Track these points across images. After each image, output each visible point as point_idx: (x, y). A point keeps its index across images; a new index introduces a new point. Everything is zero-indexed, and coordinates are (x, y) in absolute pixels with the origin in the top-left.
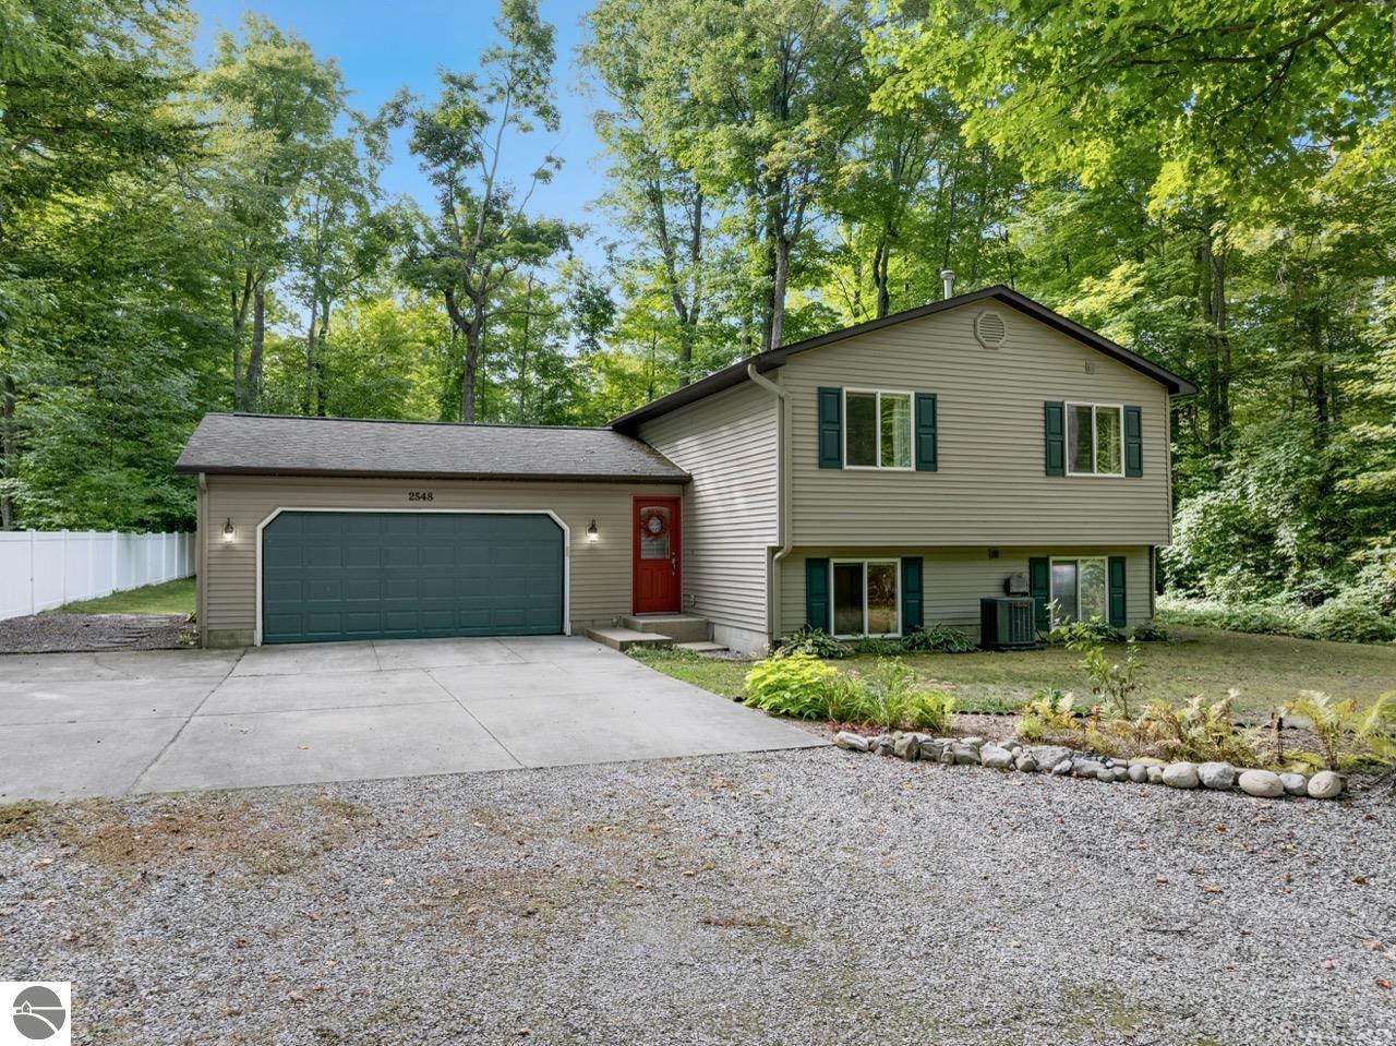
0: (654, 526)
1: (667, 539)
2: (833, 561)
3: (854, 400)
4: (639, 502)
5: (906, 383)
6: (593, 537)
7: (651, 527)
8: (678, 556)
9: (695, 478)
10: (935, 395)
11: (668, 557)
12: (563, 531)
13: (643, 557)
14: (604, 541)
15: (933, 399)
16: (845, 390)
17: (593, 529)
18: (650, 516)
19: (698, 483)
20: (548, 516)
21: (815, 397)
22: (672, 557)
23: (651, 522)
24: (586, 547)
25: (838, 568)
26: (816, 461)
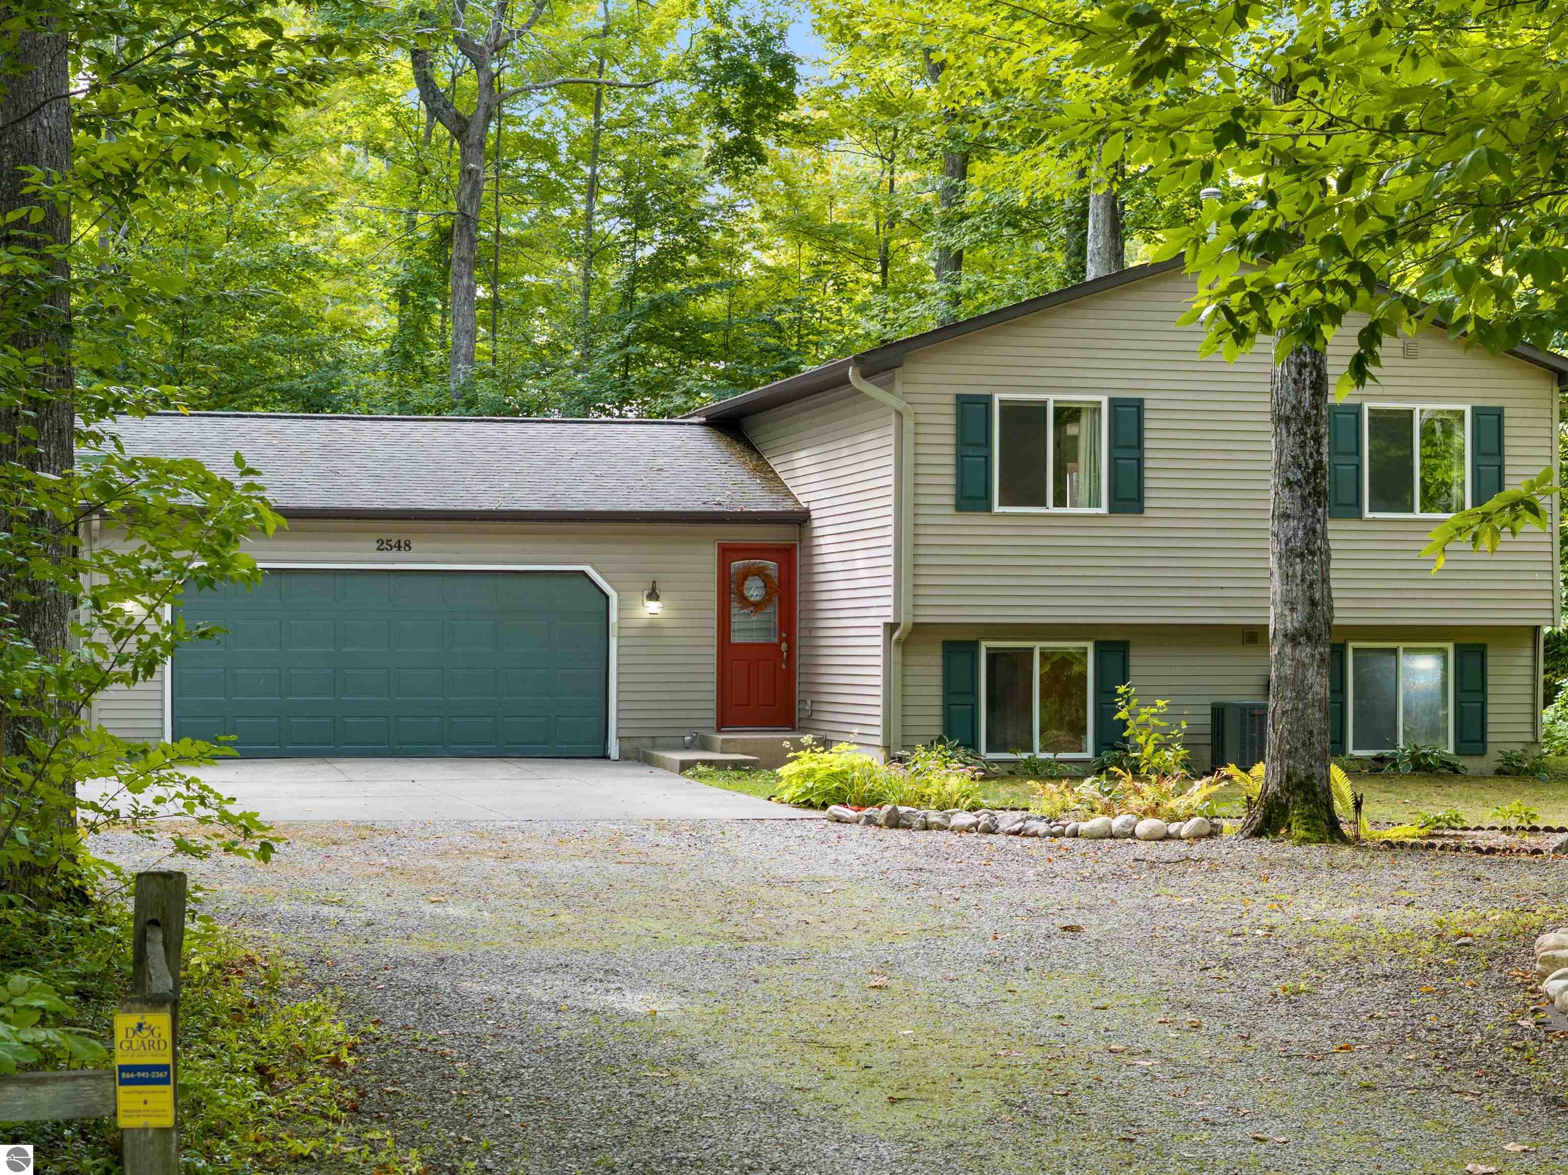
0: (754, 590)
1: (771, 614)
2: (984, 645)
3: (1011, 411)
4: (727, 552)
5: (1093, 384)
6: (653, 607)
7: (747, 593)
8: (790, 639)
9: (814, 515)
10: (1141, 401)
11: (775, 640)
12: (607, 597)
13: (736, 638)
14: (672, 614)
15: (1138, 405)
16: (997, 398)
17: (653, 596)
18: (746, 574)
19: (816, 523)
20: (583, 573)
21: (951, 410)
22: (781, 640)
23: (748, 583)
24: (642, 623)
25: (993, 656)
26: (951, 501)
